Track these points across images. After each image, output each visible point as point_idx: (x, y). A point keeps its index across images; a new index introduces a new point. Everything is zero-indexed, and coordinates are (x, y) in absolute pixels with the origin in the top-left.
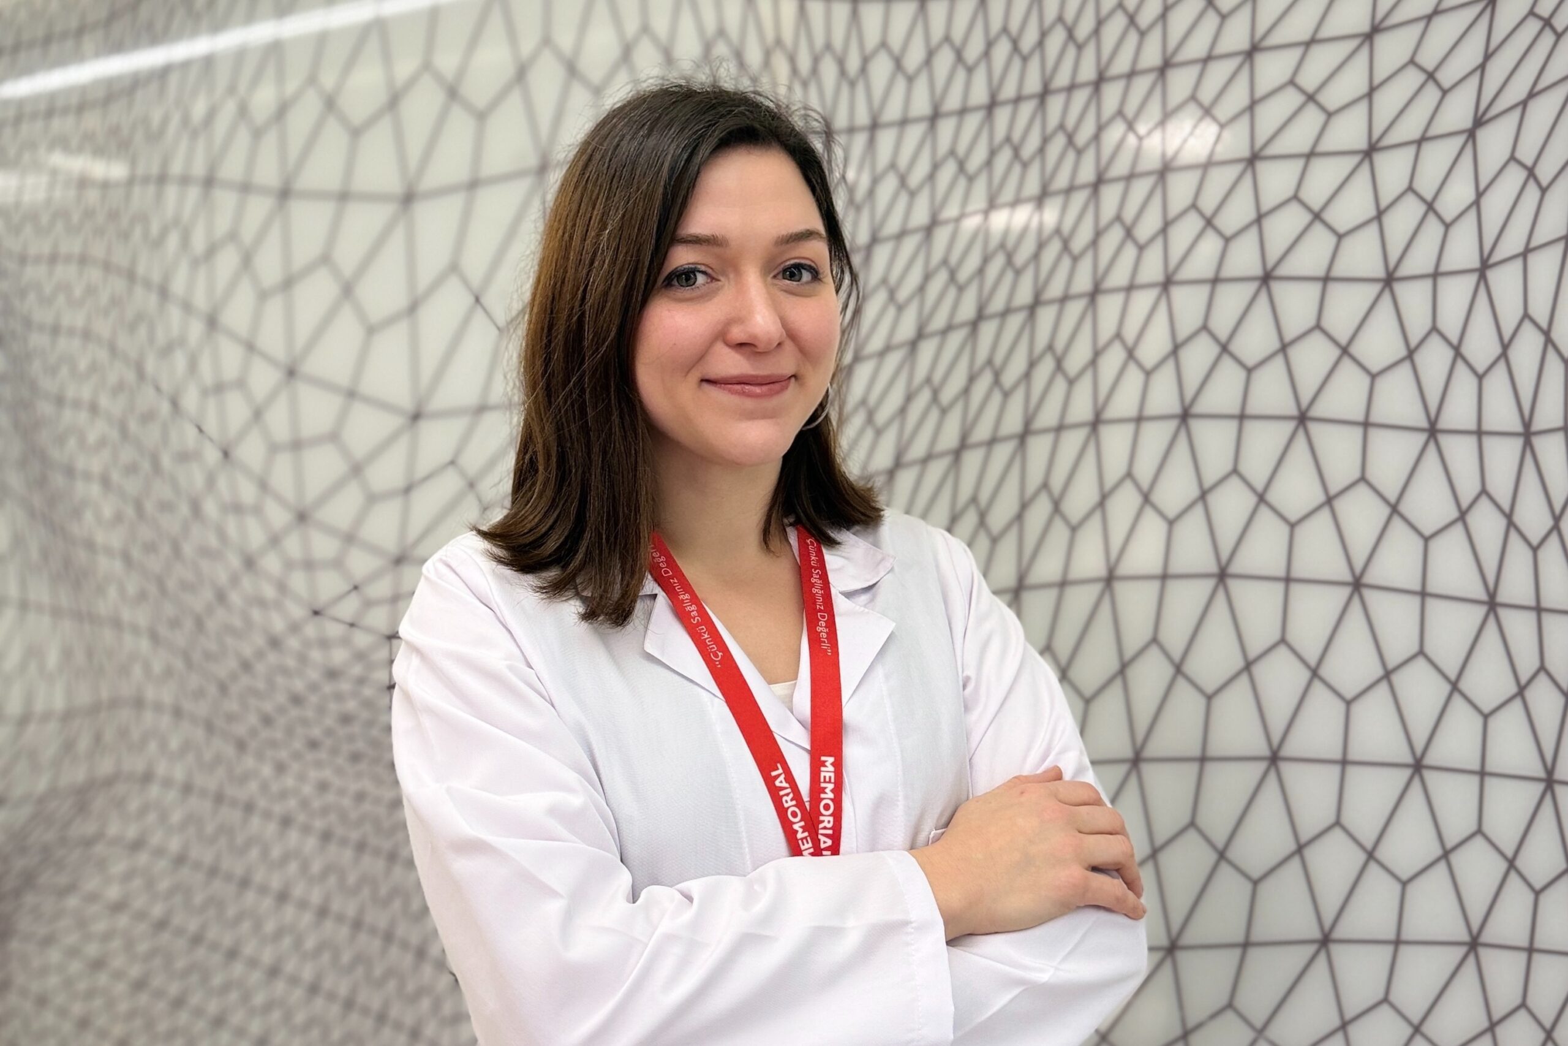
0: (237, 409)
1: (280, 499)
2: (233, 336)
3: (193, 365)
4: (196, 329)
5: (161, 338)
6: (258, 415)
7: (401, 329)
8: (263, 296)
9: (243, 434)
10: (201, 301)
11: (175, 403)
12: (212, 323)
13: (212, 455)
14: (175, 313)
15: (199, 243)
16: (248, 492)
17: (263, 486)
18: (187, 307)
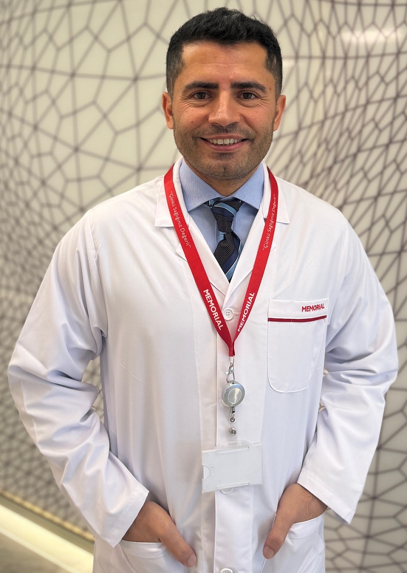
0: (49, 164)
1: (71, 202)
2: (47, 134)
3: (26, 145)
4: (27, 131)
5: (9, 133)
6: (59, 167)
7: (132, 134)
8: (62, 117)
9: (52, 174)
10: (30, 117)
11: (17, 161)
12: (36, 127)
13: (36, 183)
14: (16, 124)
15: (28, 93)
16: (54, 199)
17: (62, 196)
18: (23, 121)
